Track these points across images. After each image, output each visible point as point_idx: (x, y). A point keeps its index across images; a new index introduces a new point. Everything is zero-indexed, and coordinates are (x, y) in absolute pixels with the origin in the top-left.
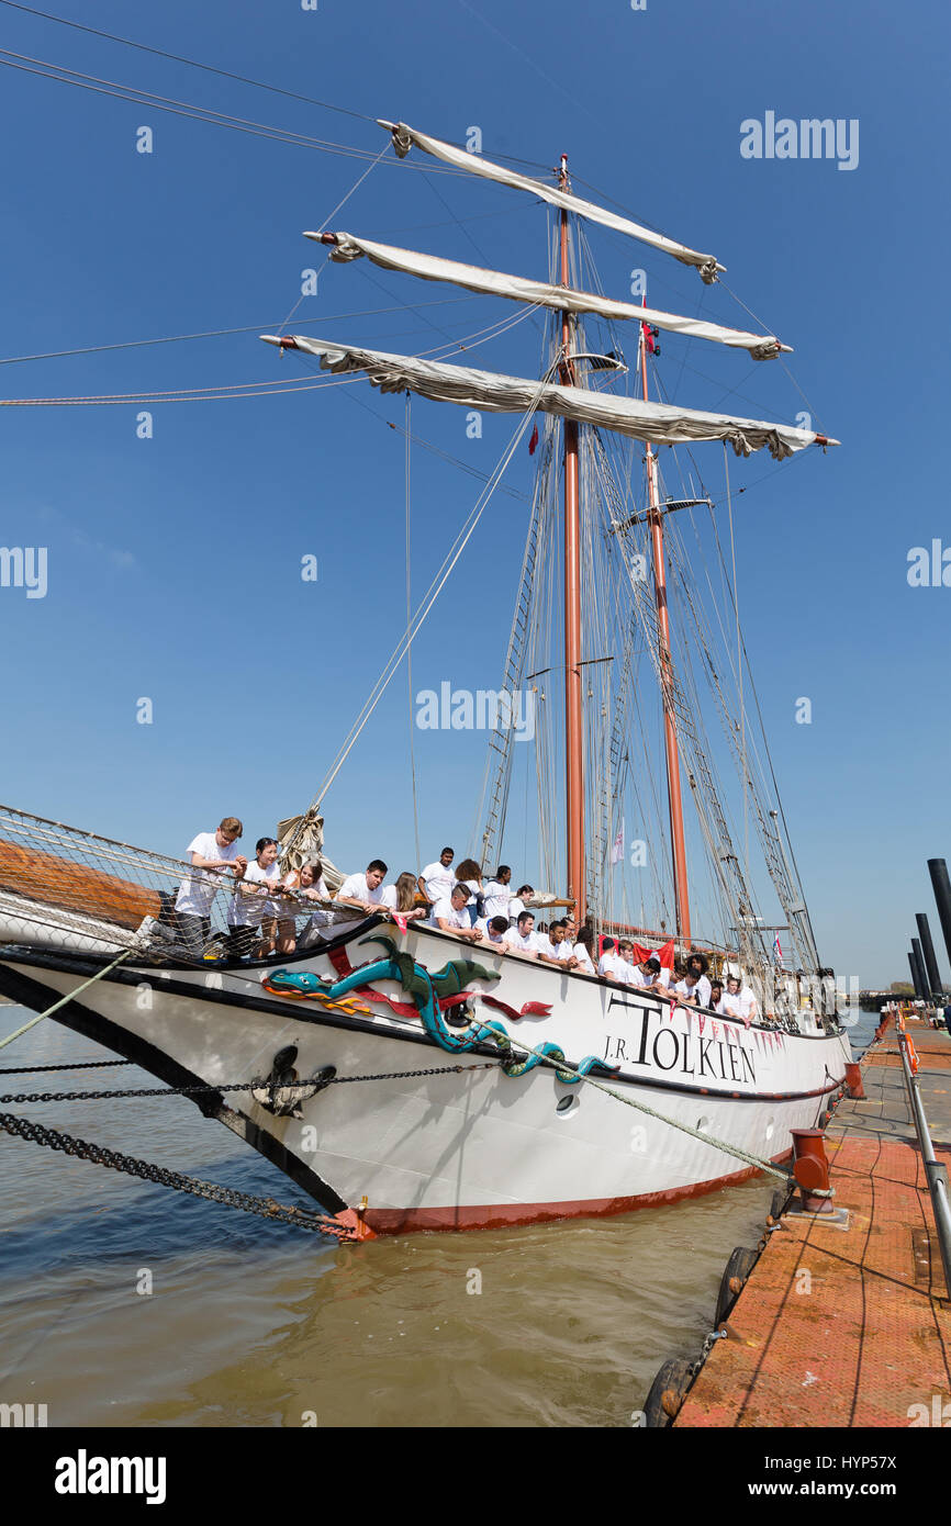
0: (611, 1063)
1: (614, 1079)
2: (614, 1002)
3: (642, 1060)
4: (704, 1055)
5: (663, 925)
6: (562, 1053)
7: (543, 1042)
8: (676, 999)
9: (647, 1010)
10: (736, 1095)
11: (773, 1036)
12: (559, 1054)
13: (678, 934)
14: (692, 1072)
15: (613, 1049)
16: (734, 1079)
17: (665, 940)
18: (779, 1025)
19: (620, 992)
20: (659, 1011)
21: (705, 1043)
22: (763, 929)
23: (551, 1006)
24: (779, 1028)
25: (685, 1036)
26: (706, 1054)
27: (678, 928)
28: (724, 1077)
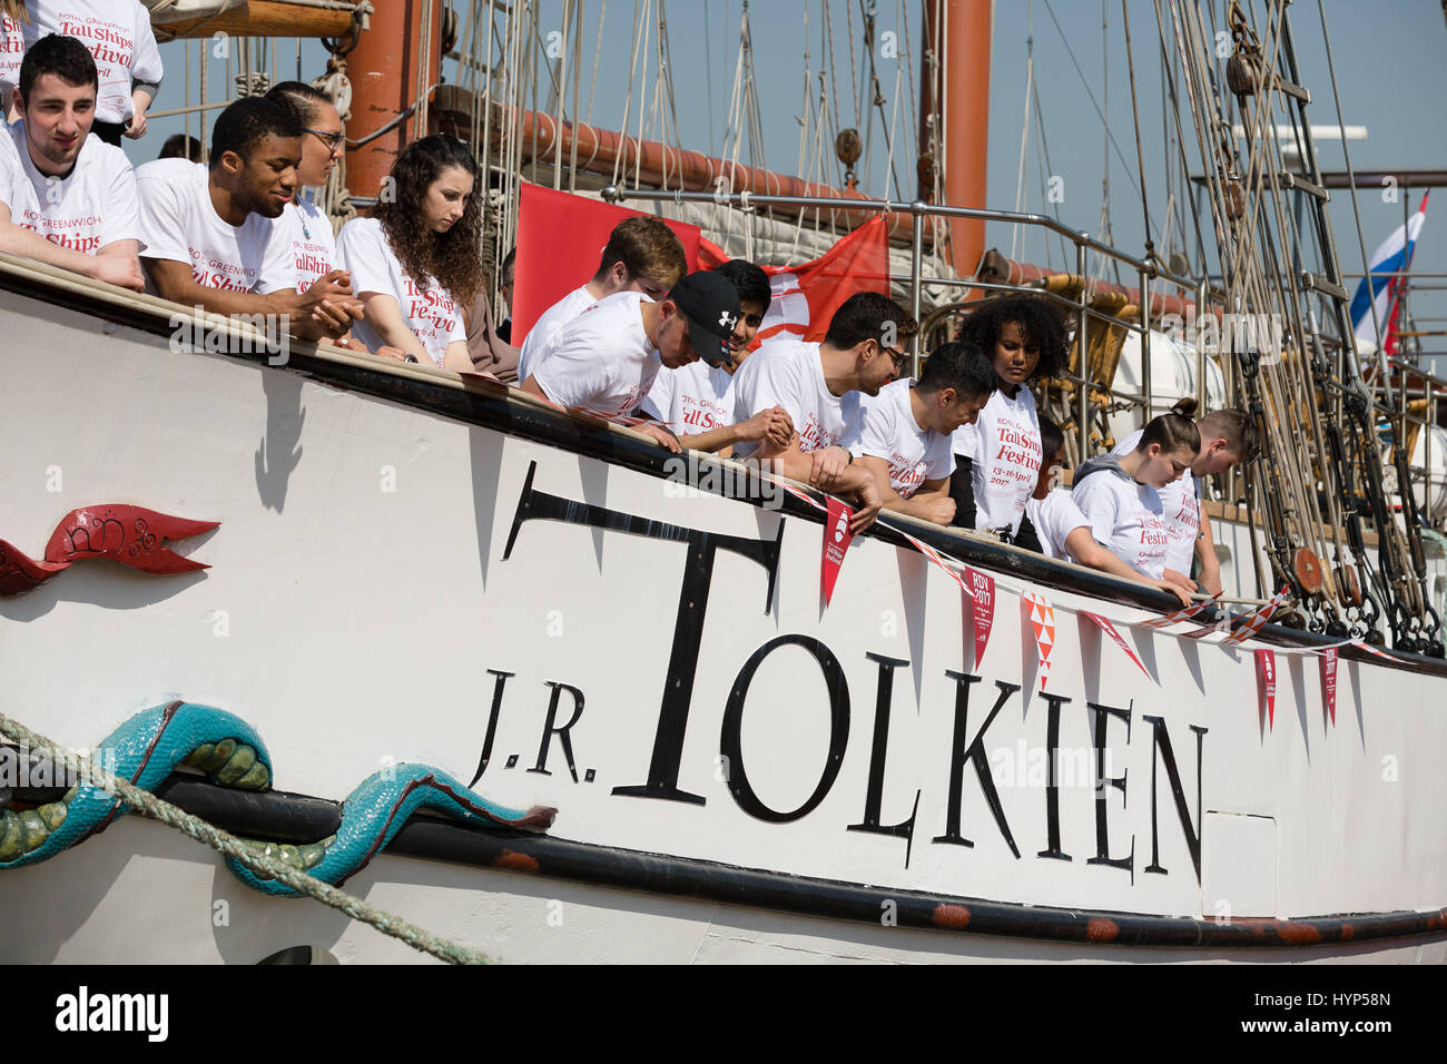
0: (507, 794)
1: (520, 869)
2: (536, 505)
3: (663, 781)
4: (968, 753)
5: (848, 149)
6: (260, 756)
7: (159, 700)
8: (856, 498)
9: (702, 549)
10: (1098, 927)
11: (1311, 666)
12: (242, 756)
13: (925, 191)
14: (905, 830)
15: (521, 730)
16: (1102, 857)
17: (849, 220)
18: (1349, 617)
19: (570, 460)
20: (766, 553)
21: (981, 699)
22: (1338, 181)
23: (204, 530)
24: (1344, 633)
25: (887, 667)
26: (978, 752)
27: (925, 171)
28: (1054, 850)
